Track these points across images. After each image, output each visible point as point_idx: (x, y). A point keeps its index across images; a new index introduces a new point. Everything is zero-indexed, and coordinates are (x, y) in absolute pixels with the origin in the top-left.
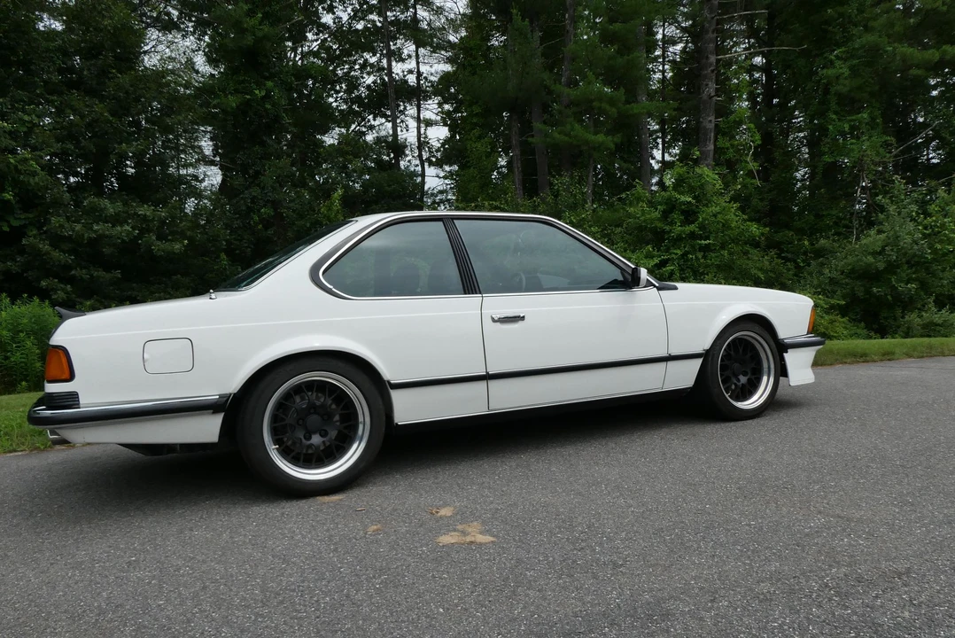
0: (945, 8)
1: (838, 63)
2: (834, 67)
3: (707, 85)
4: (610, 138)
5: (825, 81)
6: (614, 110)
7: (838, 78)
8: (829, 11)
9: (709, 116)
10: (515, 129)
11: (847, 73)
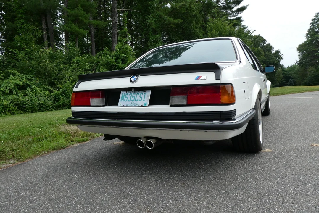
0: (178, 8)
1: (151, 19)
2: (150, 20)
3: (115, 18)
5: (149, 24)
6: (86, 21)
7: (152, 23)
8: (150, 2)
9: (115, 29)
10: (44, 22)
11: (154, 22)
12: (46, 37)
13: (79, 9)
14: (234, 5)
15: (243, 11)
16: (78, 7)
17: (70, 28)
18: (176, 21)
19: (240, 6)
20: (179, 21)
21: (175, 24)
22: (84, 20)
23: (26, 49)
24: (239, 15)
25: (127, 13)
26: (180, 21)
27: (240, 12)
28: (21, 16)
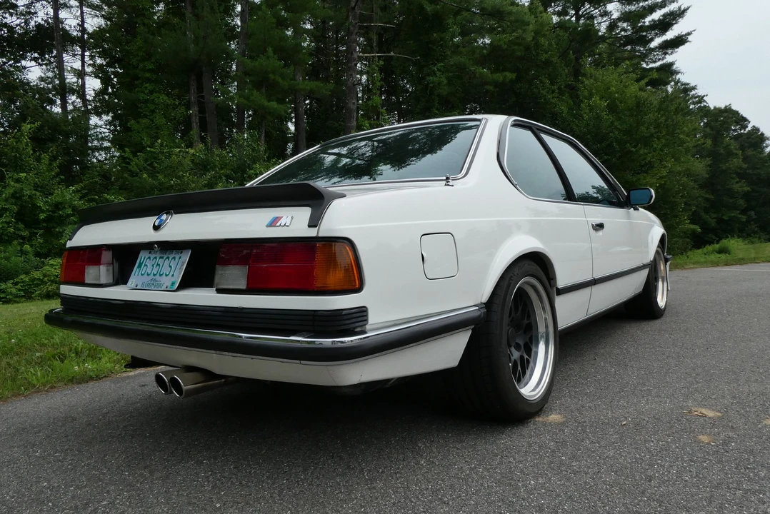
0: (506, 46)
1: (438, 74)
2: (437, 76)
3: (352, 75)
4: (280, 106)
5: (432, 85)
6: (285, 83)
7: (439, 84)
8: (435, 35)
9: (353, 99)
10: (193, 88)
11: (445, 82)
12: (198, 121)
13: (268, 58)
14: (653, 32)
15: (677, 47)
16: (266, 51)
17: (247, 99)
18: (499, 77)
19: (670, 35)
20: (506, 76)
21: (496, 84)
22: (280, 80)
23: (148, 149)
24: (669, 59)
25: (382, 63)
26: (510, 76)
27: (669, 51)
28: (148, 75)
